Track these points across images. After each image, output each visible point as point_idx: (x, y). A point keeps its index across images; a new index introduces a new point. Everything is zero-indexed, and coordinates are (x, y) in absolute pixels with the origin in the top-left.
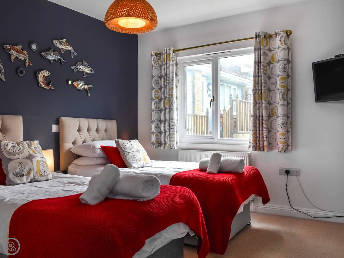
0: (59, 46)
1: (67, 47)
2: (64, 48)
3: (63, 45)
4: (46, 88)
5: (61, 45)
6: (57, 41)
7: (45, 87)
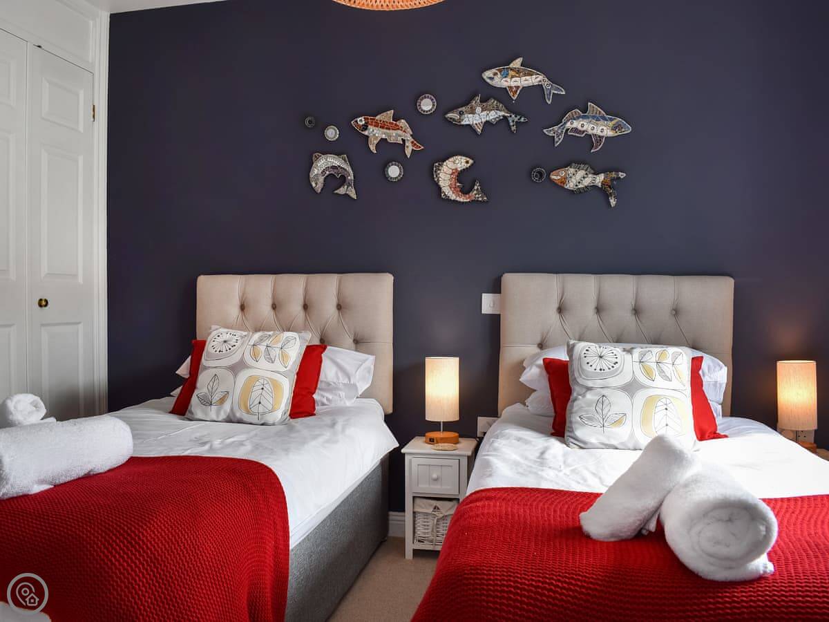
0: (500, 82)
1: (527, 78)
2: (518, 84)
3: (512, 77)
4: (461, 200)
5: (504, 79)
6: (494, 70)
7: (458, 199)
